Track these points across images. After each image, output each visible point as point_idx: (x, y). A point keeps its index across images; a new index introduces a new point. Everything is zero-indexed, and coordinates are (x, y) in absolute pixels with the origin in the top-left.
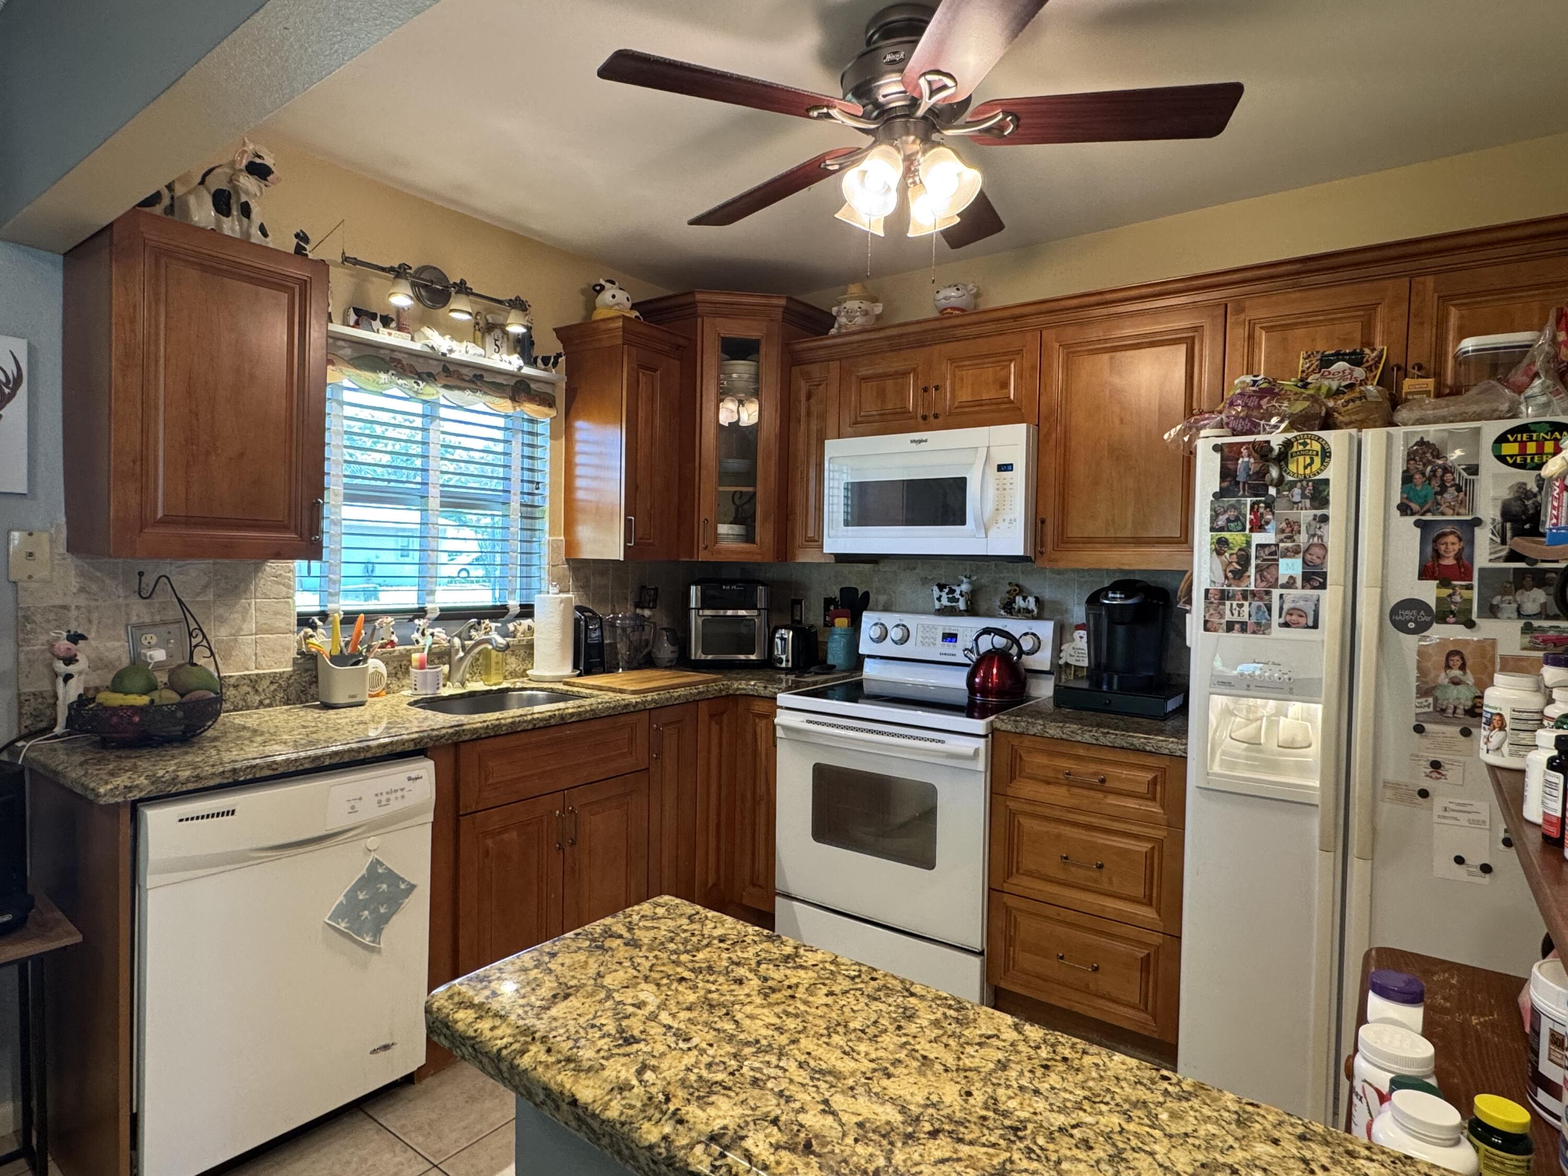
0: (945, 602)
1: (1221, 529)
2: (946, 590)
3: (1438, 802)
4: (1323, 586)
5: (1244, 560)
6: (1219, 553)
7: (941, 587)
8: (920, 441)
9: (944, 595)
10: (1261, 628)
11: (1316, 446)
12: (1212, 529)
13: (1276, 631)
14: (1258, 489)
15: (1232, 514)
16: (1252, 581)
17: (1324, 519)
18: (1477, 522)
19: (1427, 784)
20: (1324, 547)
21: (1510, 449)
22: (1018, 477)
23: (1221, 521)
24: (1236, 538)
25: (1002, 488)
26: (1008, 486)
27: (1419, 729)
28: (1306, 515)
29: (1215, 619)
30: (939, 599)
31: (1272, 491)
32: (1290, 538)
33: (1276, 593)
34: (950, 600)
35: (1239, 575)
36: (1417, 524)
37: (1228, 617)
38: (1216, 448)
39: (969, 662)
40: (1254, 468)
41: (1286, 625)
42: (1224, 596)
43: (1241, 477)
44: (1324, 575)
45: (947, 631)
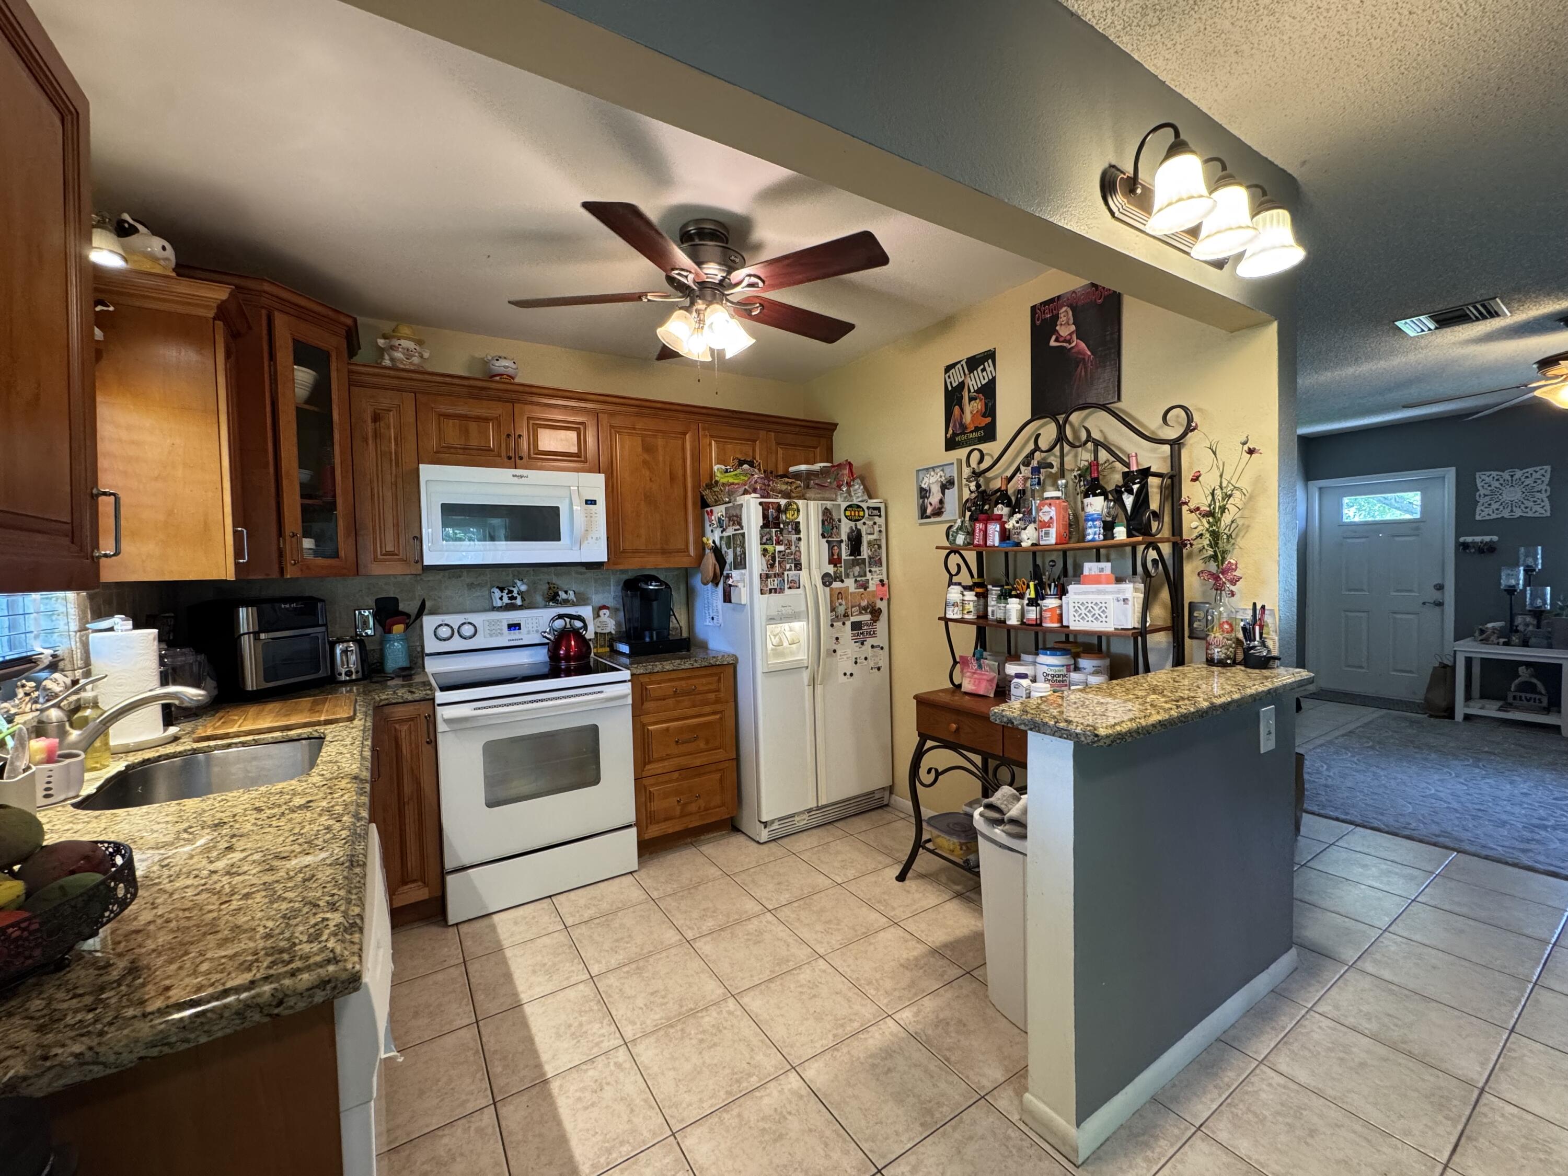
0: (506, 600)
1: (764, 544)
2: (506, 591)
3: (839, 652)
4: (801, 569)
5: (774, 558)
6: (764, 555)
7: (502, 590)
8: (521, 477)
9: (505, 595)
10: (782, 590)
11: (795, 507)
12: (761, 544)
13: (787, 591)
14: (777, 525)
15: (768, 536)
16: (777, 570)
17: (800, 539)
18: (842, 541)
19: (835, 647)
20: (800, 552)
21: (848, 513)
22: (601, 508)
23: (764, 541)
24: (769, 547)
25: (589, 517)
26: (594, 515)
27: (832, 625)
28: (794, 537)
29: (765, 588)
30: (501, 599)
31: (782, 526)
32: (789, 548)
33: (786, 573)
34: (510, 598)
35: (772, 566)
36: (827, 542)
37: (770, 587)
38: (761, 504)
39: (547, 641)
40: (775, 514)
41: (790, 588)
42: (768, 576)
43: (770, 519)
44: (800, 564)
45: (511, 622)
